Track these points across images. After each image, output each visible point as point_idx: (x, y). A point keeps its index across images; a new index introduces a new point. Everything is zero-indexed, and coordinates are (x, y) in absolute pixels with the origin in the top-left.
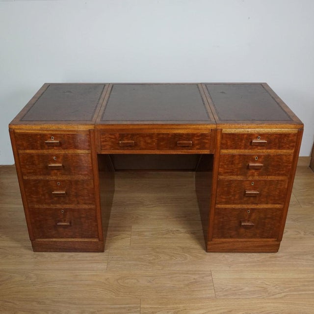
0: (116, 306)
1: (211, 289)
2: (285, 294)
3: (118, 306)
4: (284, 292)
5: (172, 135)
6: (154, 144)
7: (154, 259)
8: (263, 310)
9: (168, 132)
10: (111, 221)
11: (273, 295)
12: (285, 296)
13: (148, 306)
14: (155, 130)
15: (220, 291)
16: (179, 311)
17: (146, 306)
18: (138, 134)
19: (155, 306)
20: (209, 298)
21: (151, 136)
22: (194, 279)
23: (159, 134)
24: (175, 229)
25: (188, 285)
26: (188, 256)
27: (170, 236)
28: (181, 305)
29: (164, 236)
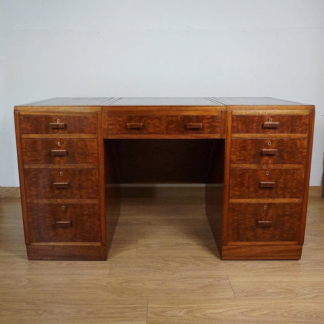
0: (119, 306)
1: (229, 291)
2: (314, 295)
3: (123, 306)
4: (314, 293)
7: (162, 266)
8: (292, 309)
9: (177, 114)
11: (301, 296)
12: (315, 297)
13: (157, 306)
14: (164, 112)
15: (240, 293)
16: (193, 310)
17: (153, 306)
18: (146, 116)
19: (166, 306)
20: (228, 299)
22: (209, 282)
24: (184, 242)
25: (202, 287)
26: (201, 263)
27: (179, 248)
28: (195, 305)
29: (173, 248)
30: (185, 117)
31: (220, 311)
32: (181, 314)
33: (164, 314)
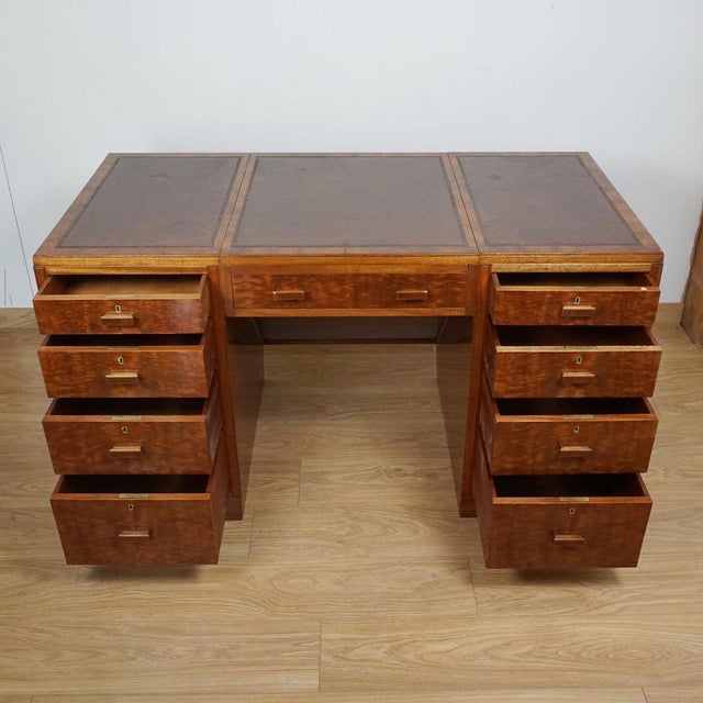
0: (269, 637)
1: (468, 598)
2: (620, 605)
3: (277, 636)
4: (619, 602)
5: (385, 278)
6: (348, 295)
7: (348, 534)
8: (577, 639)
9: (377, 272)
10: (255, 451)
11: (597, 608)
12: (621, 610)
13: (337, 636)
14: (349, 267)
15: (488, 601)
16: (401, 646)
17: (331, 636)
18: (312, 276)
19: (352, 636)
20: (463, 617)
21: (340, 279)
22: (433, 575)
23: (357, 276)
24: (392, 467)
25: (419, 589)
26: (419, 524)
27: (382, 483)
28: (406, 633)
29: (371, 483)
30: (392, 276)
31: (449, 646)
32: (379, 655)
33: (350, 656)
